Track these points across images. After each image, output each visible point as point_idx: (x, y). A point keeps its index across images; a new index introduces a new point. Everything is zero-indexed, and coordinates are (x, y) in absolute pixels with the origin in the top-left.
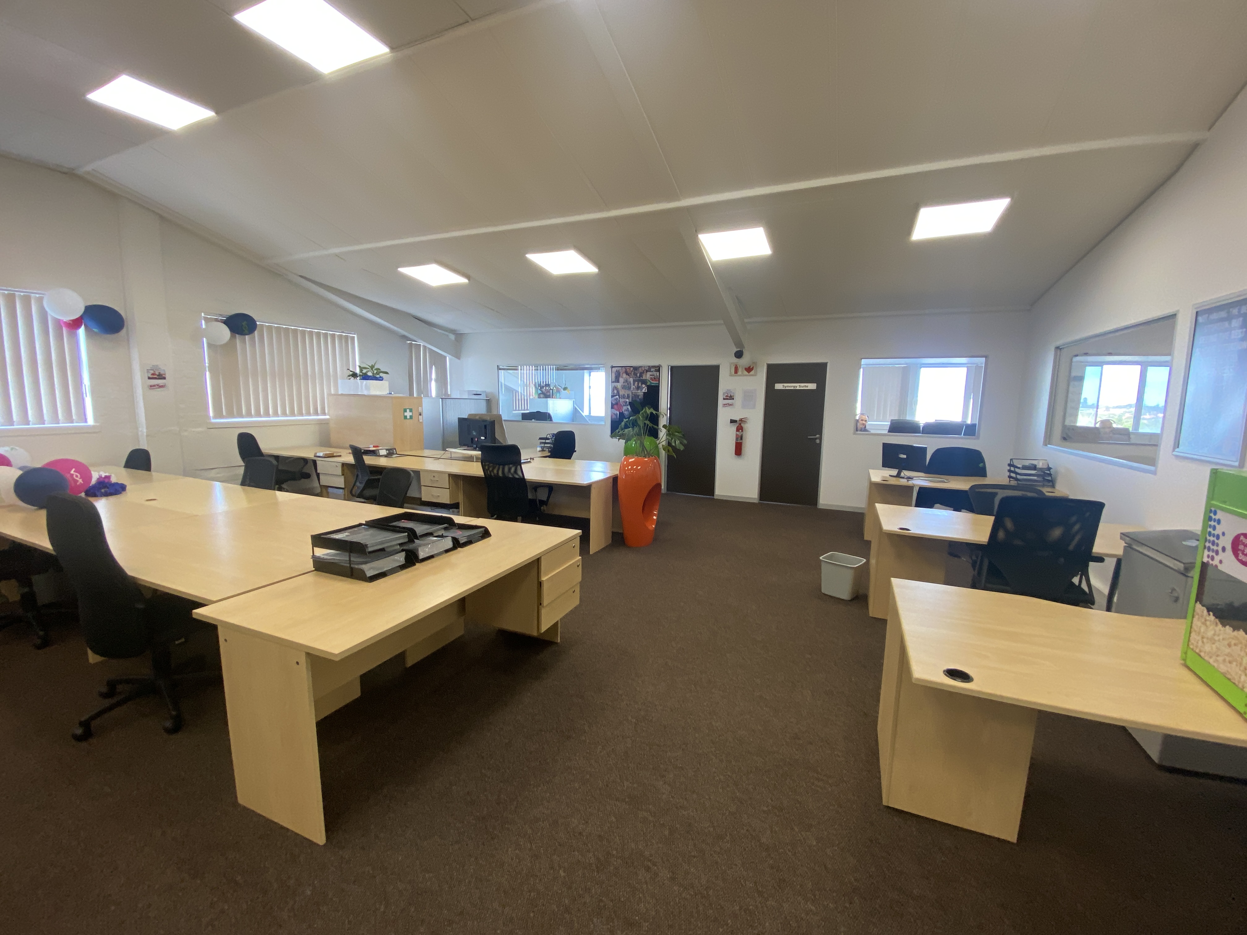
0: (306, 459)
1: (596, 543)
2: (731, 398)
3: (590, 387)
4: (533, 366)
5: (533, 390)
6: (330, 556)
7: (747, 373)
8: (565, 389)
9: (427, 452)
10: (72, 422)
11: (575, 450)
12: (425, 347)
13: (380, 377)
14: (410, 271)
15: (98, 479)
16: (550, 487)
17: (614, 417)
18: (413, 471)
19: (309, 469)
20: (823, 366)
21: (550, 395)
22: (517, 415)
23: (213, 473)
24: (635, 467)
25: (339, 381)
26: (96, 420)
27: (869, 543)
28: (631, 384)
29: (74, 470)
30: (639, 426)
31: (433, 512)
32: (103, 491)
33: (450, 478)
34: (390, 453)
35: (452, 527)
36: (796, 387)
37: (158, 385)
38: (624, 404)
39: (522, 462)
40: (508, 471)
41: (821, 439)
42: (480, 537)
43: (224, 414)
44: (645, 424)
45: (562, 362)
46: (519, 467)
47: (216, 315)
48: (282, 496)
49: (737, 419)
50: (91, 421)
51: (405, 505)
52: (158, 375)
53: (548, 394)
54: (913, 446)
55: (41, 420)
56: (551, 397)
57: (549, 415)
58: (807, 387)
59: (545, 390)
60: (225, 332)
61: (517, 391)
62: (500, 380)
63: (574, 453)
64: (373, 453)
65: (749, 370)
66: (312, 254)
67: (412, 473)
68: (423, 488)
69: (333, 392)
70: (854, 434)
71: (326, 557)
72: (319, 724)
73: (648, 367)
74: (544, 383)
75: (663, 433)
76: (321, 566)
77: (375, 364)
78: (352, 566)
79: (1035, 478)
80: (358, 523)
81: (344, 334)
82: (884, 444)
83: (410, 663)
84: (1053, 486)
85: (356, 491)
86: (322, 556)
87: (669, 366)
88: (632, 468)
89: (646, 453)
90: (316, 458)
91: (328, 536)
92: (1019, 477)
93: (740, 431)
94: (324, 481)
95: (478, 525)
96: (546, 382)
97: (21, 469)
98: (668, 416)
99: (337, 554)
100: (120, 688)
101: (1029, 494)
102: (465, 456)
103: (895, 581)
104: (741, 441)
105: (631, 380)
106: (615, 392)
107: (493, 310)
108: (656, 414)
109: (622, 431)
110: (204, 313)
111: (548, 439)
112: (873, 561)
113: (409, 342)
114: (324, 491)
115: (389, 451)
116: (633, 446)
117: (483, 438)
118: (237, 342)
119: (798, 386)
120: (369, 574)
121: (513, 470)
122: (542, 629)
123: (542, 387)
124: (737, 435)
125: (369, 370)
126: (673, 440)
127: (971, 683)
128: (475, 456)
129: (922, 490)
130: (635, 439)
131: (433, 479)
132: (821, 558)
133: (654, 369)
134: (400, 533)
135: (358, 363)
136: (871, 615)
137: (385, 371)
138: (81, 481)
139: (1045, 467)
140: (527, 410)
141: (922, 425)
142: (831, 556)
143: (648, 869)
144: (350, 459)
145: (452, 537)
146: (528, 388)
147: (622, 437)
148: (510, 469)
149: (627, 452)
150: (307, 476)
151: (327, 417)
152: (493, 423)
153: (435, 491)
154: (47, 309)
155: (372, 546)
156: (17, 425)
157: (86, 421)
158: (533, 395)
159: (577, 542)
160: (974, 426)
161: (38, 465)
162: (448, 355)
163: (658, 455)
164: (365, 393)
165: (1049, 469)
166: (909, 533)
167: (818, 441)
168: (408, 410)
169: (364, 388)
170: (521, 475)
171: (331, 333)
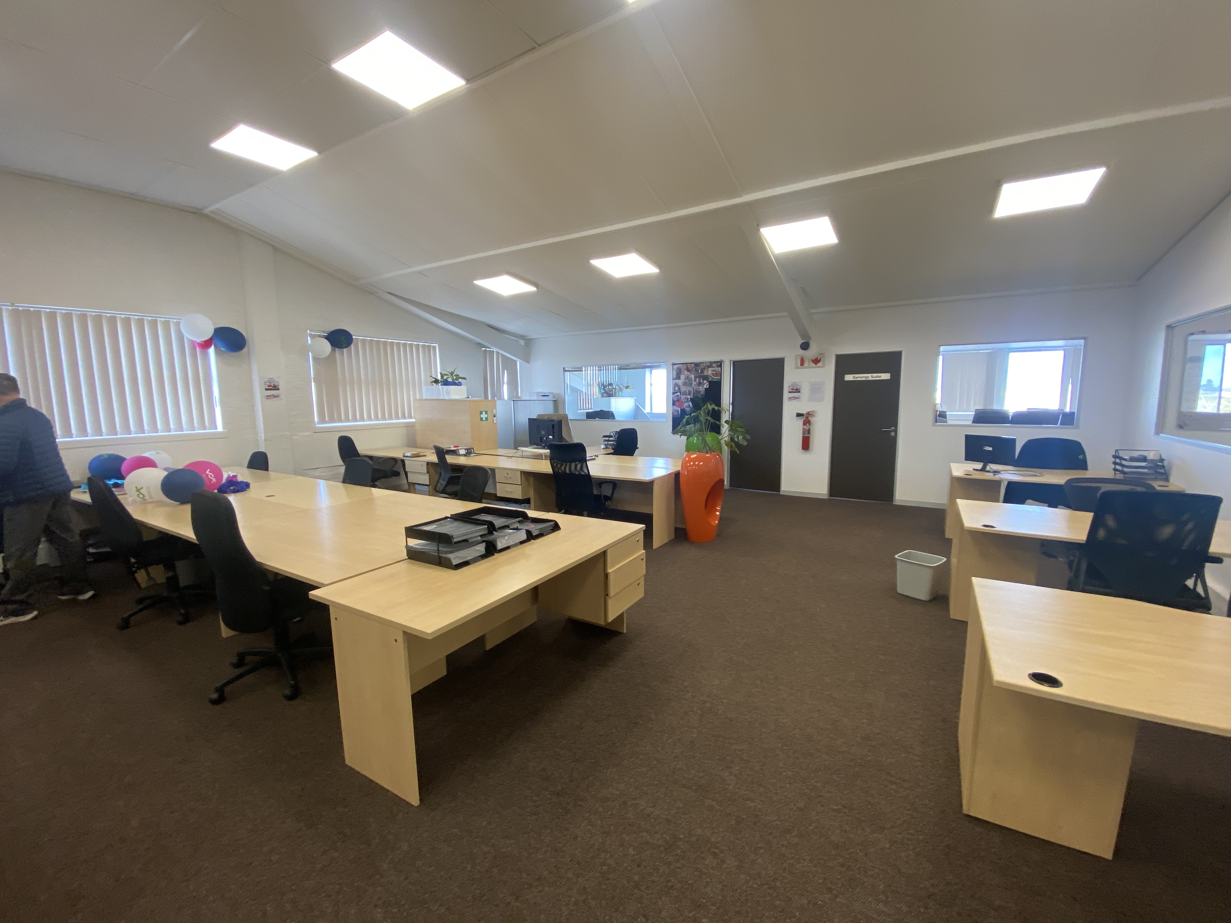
0: (395, 459)
1: (659, 538)
2: (798, 391)
3: (651, 384)
4: (597, 367)
5: (596, 390)
6: (422, 546)
7: (814, 365)
8: (627, 387)
9: (501, 451)
10: (205, 429)
11: (638, 447)
12: (498, 353)
13: (459, 382)
14: (486, 284)
15: (227, 478)
16: (614, 484)
17: (676, 413)
18: (490, 469)
19: (398, 468)
20: (898, 355)
21: (613, 394)
22: (582, 414)
23: (318, 473)
24: (697, 463)
25: (424, 388)
26: (224, 427)
27: (950, 541)
28: (692, 380)
29: (209, 470)
30: (701, 422)
31: (507, 506)
32: (232, 488)
33: (522, 474)
34: (469, 452)
35: (526, 520)
36: (868, 378)
37: (273, 396)
38: (686, 400)
39: (587, 459)
40: (573, 468)
41: (896, 431)
42: (551, 530)
43: (326, 420)
44: (707, 420)
45: (624, 362)
46: (584, 464)
47: (319, 331)
48: (377, 492)
49: (804, 412)
50: (220, 428)
51: (483, 500)
52: (273, 387)
53: (611, 393)
54: (1001, 437)
55: (180, 427)
56: (614, 396)
57: (612, 413)
58: (880, 377)
59: (608, 390)
60: (327, 346)
61: (581, 392)
62: (566, 381)
63: (637, 450)
64: (454, 452)
65: (816, 361)
66: (400, 272)
67: (489, 471)
68: (497, 484)
69: (418, 398)
70: (933, 425)
71: (417, 547)
72: (413, 697)
73: (709, 363)
74: (607, 383)
75: (725, 429)
76: (413, 555)
77: (454, 371)
78: (440, 555)
79: (1145, 471)
80: (444, 517)
81: (427, 344)
82: (967, 436)
83: (489, 646)
84: (1167, 479)
85: (440, 487)
86: (414, 546)
87: (731, 361)
88: (694, 465)
89: (708, 449)
90: (404, 458)
91: (420, 528)
92: (1126, 470)
93: (808, 424)
94: (412, 478)
95: (548, 519)
96: (609, 381)
97: (165, 469)
98: (731, 411)
99: (428, 544)
100: (248, 659)
101: (1139, 489)
102: (535, 454)
103: (974, 580)
104: (808, 435)
105: (693, 376)
106: (677, 388)
107: (559, 315)
108: (718, 409)
109: (684, 428)
110: (310, 330)
111: (611, 437)
112: (954, 560)
113: (483, 349)
114: (412, 488)
115: (467, 451)
116: (695, 442)
117: (551, 437)
118: (337, 355)
119: (870, 377)
120: (455, 562)
121: (579, 467)
122: (609, 618)
123: (605, 387)
124: (804, 429)
125: (449, 376)
126: (736, 436)
127: (1060, 688)
128: (544, 454)
129: (1011, 485)
130: (697, 435)
131: (506, 475)
132: (896, 556)
133: (716, 365)
134: (479, 526)
135: (439, 371)
136: (952, 617)
137: (464, 377)
138: (214, 480)
139: (1157, 458)
140: (591, 409)
141: (1011, 414)
142: (906, 556)
143: (715, 855)
144: (434, 458)
145: (526, 530)
146: (592, 387)
147: (683, 433)
148: (576, 466)
149: (689, 448)
150: (397, 474)
151: (414, 420)
152: (560, 422)
153: (509, 488)
154: (184, 332)
155: (457, 537)
156: (161, 432)
157: (216, 429)
158: (596, 395)
159: (641, 536)
160: (1072, 414)
161: (181, 466)
162: (518, 359)
163: (721, 450)
164: (446, 398)
165: (1162, 460)
166: (994, 531)
167: (893, 434)
168: (484, 413)
169: (445, 393)
170: (586, 471)
171: (416, 343)
